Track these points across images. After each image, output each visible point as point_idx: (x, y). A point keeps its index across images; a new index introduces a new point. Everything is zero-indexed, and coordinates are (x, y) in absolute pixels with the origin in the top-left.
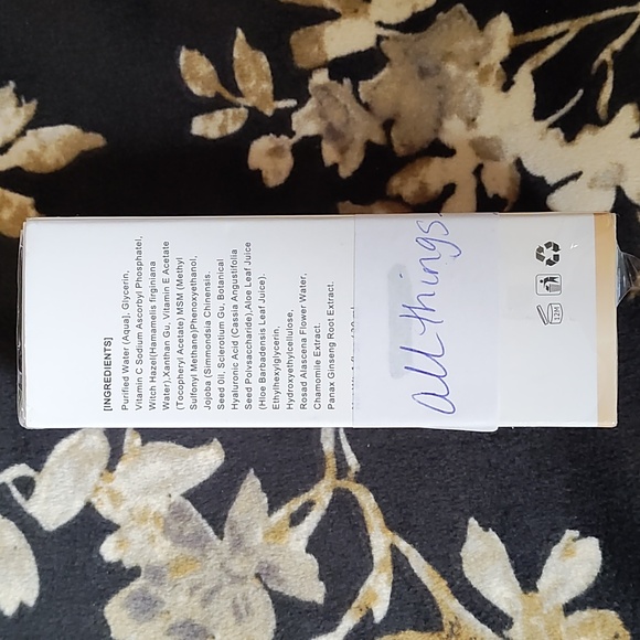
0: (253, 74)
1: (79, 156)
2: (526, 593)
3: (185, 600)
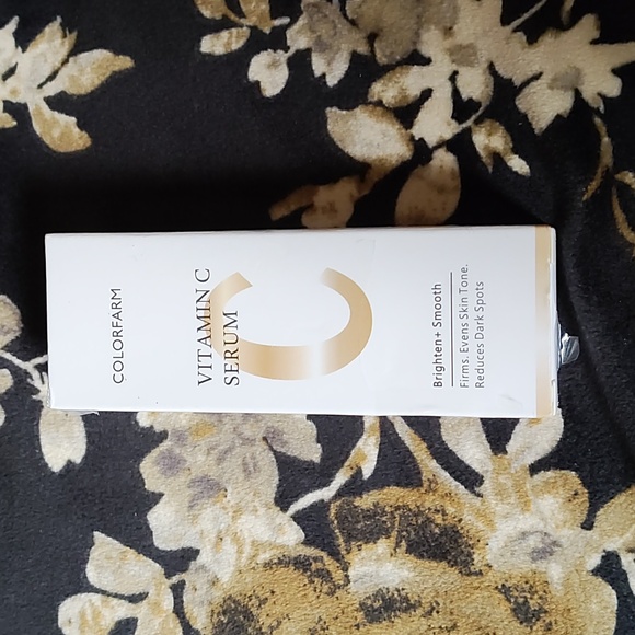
1: (111, 76)
2: (496, 454)
3: (203, 459)
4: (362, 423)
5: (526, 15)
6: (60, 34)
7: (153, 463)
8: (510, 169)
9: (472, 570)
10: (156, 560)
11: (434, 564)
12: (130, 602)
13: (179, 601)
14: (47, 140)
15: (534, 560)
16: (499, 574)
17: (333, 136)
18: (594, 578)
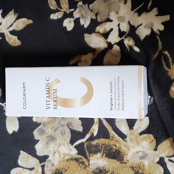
0: (64, 3)
1: (27, 26)
2: (130, 130)
3: (50, 130)
4: (94, 121)
5: (138, 8)
6: (13, 14)
7: (37, 132)
8: (134, 50)
9: (124, 162)
10: (37, 159)
11: (113, 160)
12: (30, 170)
13: (43, 170)
14: (10, 43)
15: (140, 159)
16: (131, 163)
17: (86, 41)
18: (157, 164)
